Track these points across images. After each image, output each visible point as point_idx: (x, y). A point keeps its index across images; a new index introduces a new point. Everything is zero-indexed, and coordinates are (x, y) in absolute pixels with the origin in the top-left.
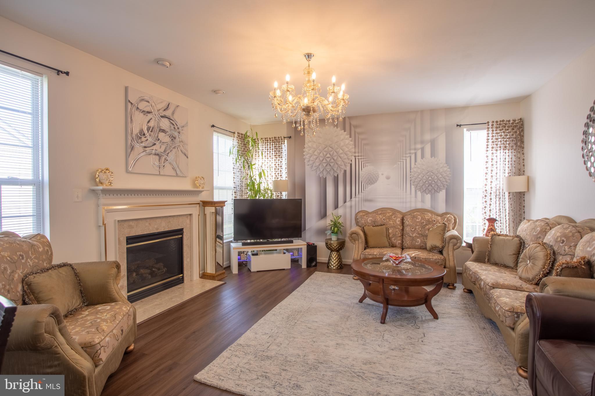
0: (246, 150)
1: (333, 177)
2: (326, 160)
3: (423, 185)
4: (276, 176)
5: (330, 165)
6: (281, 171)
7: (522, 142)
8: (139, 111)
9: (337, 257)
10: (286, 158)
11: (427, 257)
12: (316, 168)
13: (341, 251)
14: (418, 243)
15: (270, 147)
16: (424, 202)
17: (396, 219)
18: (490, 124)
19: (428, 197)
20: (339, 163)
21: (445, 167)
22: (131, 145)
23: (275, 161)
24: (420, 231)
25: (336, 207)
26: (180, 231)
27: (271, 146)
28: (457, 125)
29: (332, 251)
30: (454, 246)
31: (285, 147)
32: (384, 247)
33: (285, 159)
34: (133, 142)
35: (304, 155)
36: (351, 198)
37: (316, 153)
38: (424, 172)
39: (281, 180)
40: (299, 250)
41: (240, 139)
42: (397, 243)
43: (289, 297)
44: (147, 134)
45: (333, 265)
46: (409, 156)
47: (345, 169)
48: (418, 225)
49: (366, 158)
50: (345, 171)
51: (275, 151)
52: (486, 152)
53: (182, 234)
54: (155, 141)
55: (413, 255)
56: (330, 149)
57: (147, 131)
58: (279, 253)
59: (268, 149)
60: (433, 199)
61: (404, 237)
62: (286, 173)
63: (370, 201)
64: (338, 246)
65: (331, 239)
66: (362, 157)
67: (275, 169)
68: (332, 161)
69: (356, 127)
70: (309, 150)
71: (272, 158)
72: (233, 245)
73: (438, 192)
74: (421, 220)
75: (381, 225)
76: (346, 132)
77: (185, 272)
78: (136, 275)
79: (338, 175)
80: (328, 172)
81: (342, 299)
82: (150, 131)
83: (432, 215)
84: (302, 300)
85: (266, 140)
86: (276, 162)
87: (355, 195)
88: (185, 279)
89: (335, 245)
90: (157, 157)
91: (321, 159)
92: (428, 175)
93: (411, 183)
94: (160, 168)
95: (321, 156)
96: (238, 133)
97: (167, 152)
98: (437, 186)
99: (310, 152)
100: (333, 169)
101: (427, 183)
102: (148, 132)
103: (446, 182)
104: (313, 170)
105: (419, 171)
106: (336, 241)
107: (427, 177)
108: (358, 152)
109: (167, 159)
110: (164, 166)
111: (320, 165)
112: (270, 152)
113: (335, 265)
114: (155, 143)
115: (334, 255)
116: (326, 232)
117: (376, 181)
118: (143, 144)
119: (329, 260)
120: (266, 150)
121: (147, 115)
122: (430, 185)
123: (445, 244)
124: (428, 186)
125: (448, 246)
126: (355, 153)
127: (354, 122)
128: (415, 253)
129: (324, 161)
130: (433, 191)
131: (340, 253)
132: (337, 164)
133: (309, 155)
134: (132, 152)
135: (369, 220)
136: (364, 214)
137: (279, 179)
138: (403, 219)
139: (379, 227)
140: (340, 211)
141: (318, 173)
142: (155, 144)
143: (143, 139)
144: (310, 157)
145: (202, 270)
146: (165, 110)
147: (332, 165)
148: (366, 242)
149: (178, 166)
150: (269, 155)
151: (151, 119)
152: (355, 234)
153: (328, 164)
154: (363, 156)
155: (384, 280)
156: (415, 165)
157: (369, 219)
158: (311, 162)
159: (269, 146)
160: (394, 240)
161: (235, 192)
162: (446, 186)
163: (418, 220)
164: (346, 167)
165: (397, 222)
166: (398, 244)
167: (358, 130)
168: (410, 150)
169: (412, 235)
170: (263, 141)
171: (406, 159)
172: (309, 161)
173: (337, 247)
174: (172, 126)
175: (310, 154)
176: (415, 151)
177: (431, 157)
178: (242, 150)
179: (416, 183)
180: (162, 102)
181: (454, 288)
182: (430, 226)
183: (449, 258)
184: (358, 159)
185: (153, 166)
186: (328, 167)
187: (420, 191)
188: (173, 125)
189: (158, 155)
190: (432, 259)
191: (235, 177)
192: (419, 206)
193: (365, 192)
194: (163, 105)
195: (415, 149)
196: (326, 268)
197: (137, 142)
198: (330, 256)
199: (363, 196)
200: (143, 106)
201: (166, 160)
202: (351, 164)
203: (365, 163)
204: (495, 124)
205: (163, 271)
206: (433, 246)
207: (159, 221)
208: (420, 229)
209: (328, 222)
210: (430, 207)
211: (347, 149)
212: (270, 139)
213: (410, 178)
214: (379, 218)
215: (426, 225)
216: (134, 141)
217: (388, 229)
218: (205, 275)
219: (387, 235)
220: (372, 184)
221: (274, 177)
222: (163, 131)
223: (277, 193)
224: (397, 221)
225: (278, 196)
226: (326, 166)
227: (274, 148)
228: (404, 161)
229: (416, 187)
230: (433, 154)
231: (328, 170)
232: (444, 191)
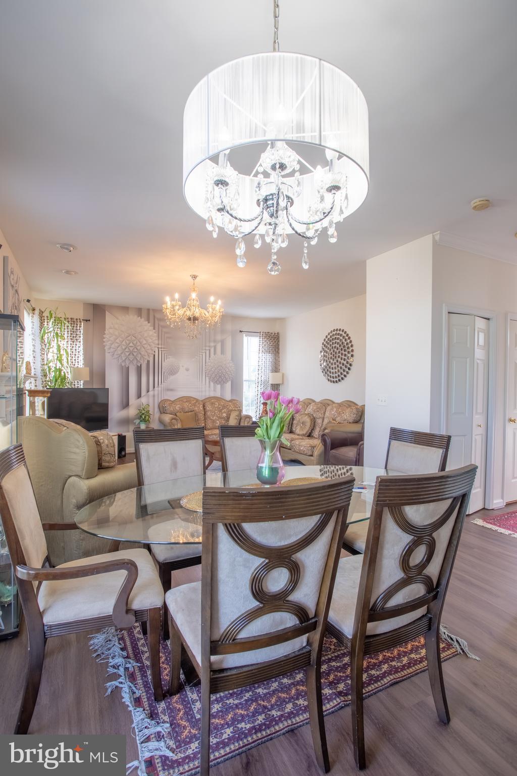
1: (136, 366)
2: (129, 349)
3: (215, 377)
4: (72, 362)
5: (133, 355)
6: (78, 357)
7: (278, 349)
8: (11, 285)
12: (118, 356)
14: (217, 424)
16: (215, 392)
17: (200, 406)
18: (261, 334)
19: (219, 386)
20: (143, 353)
21: (231, 363)
24: (219, 414)
25: (139, 396)
27: (66, 328)
28: (240, 331)
31: (82, 331)
33: (82, 344)
35: (104, 342)
36: (154, 387)
37: (118, 341)
38: (216, 367)
39: (78, 367)
41: (40, 315)
46: (204, 352)
47: (149, 359)
48: (216, 410)
49: (168, 350)
50: (148, 362)
51: (71, 334)
52: (258, 354)
56: (133, 338)
60: (222, 388)
61: (206, 420)
62: (83, 359)
63: (172, 390)
65: (139, 428)
66: (165, 350)
67: (71, 354)
68: (136, 350)
69: (158, 320)
70: (110, 337)
73: (226, 383)
74: (218, 406)
76: (149, 324)
79: (141, 365)
80: (131, 362)
83: (225, 402)
86: (73, 347)
87: (158, 385)
91: (124, 347)
92: (218, 369)
93: (206, 375)
95: (123, 345)
98: (225, 379)
99: (112, 339)
100: (136, 359)
101: (218, 375)
103: (232, 375)
104: (114, 359)
105: (212, 365)
108: (162, 345)
111: (122, 353)
116: (133, 422)
117: (177, 373)
121: (12, 290)
124: (219, 378)
126: (158, 344)
127: (157, 315)
129: (127, 350)
130: (222, 382)
132: (140, 353)
133: (110, 342)
136: (168, 403)
137: (76, 366)
138: (204, 406)
139: (189, 413)
140: (143, 400)
141: (120, 362)
146: (16, 283)
147: (135, 354)
151: (13, 294)
153: (131, 353)
154: (166, 348)
156: (209, 360)
158: (112, 350)
159: (63, 327)
162: (231, 378)
163: (216, 405)
165: (201, 408)
168: (206, 346)
172: (110, 348)
175: (112, 341)
177: (221, 354)
179: (209, 375)
180: (16, 274)
184: (161, 351)
186: (131, 356)
187: (213, 382)
188: (18, 300)
192: (212, 394)
193: (167, 382)
194: (16, 277)
195: (209, 347)
199: (165, 386)
200: (12, 279)
202: (154, 355)
203: (168, 355)
204: (264, 334)
209: (132, 411)
210: (220, 395)
211: (150, 340)
212: (65, 319)
213: (205, 370)
214: (187, 406)
217: (197, 414)
219: (196, 419)
220: (174, 374)
221: (69, 364)
226: (129, 355)
228: (201, 356)
229: (210, 379)
230: (223, 352)
231: (131, 360)
232: (230, 382)
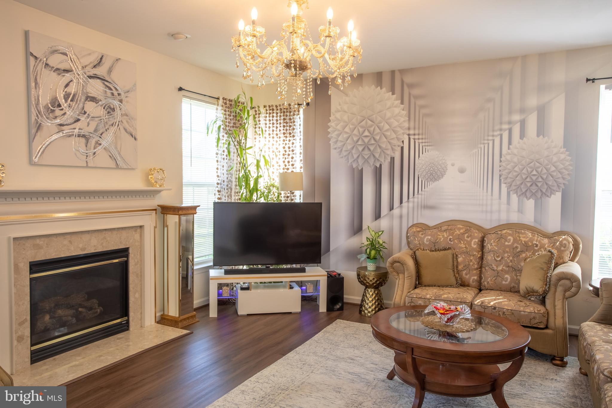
0: (238, 125)
1: (373, 168)
2: (363, 141)
3: (522, 184)
4: (286, 165)
5: (369, 149)
6: (292, 158)
8: (50, 69)
9: (375, 297)
10: (302, 137)
11: (514, 308)
12: (347, 152)
13: (381, 288)
14: (506, 281)
15: (277, 120)
16: (522, 213)
17: (471, 240)
19: (530, 204)
20: (384, 146)
21: (562, 153)
22: (37, 123)
23: (284, 143)
24: (511, 261)
25: (378, 216)
26: (124, 252)
27: (279, 118)
28: (588, 80)
29: (367, 287)
30: (565, 291)
31: (299, 120)
32: (447, 286)
33: (300, 139)
34: (40, 118)
35: (329, 133)
36: (401, 202)
37: (347, 130)
38: (523, 162)
39: (292, 171)
40: (316, 284)
41: (228, 108)
42: (471, 280)
43: (280, 361)
44: (64, 105)
45: (367, 310)
46: (498, 135)
47: (393, 155)
48: (507, 252)
49: (426, 137)
50: (393, 159)
51: (284, 126)
53: (127, 256)
54: (79, 115)
55: (492, 303)
56: (370, 123)
57: (63, 101)
58: (284, 287)
59: (273, 124)
60: (539, 207)
61: (483, 270)
62: (301, 160)
63: (431, 208)
64: (376, 280)
65: (366, 268)
66: (420, 137)
67: (284, 155)
68: (373, 142)
69: (411, 86)
70: (337, 125)
71: (280, 137)
72: (213, 273)
73: (548, 196)
74: (513, 243)
75: (445, 249)
76: (394, 96)
77: (131, 314)
78: (49, 319)
79: (381, 165)
80: (366, 161)
81: (363, 371)
82: (70, 99)
83: (534, 236)
84: (298, 367)
85: (271, 108)
86: (286, 144)
87: (408, 198)
88: (132, 324)
89: (371, 278)
90: (83, 140)
91: (355, 139)
92: (530, 167)
93: (500, 180)
94: (87, 156)
95: (355, 135)
96: (224, 99)
97: (101, 132)
98: (546, 186)
99: (339, 127)
100: (374, 156)
101: (528, 180)
102: (66, 101)
103: (564, 178)
104: (342, 157)
105: (515, 160)
106: (373, 271)
107: (529, 170)
108: (415, 129)
109: (99, 142)
110: (94, 153)
111: (353, 148)
112: (277, 127)
113: (370, 310)
114: (79, 117)
115: (371, 292)
116: (359, 256)
117: (442, 176)
118: (58, 121)
119: (363, 301)
120: (271, 125)
121: (63, 76)
122: (534, 183)
123: (549, 288)
124: (531, 185)
125: (555, 291)
126: (409, 129)
127: (408, 79)
128: (495, 300)
129: (360, 142)
130: (540, 194)
131: (379, 291)
132: (380, 147)
133: (336, 133)
134: (39, 133)
135: (425, 239)
136: (418, 229)
137: (290, 171)
138: (482, 241)
139: (441, 252)
140: (384, 223)
141: (350, 162)
142: (78, 120)
143: (58, 112)
144: (339, 135)
145: (160, 311)
146: (95, 67)
147: (372, 148)
148: (419, 276)
149: (119, 154)
150: (275, 132)
151: (71, 81)
152: (398, 262)
153: (366, 147)
154: (422, 134)
155: (414, 349)
156: (509, 149)
157: (427, 239)
158: (339, 144)
159: (275, 118)
160: (466, 274)
161: (219, 191)
162: (562, 186)
163: (509, 242)
164: (394, 153)
165: (472, 245)
166: (473, 282)
167: (416, 92)
168: (501, 123)
169: (497, 267)
170: (267, 110)
171: (493, 140)
172: (336, 142)
173: (374, 281)
174: (108, 91)
175: (339, 130)
176: (510, 126)
177: (538, 136)
178: (232, 125)
179: (509, 180)
180: (90, 54)
181: (563, 365)
182: (528, 254)
183: (555, 313)
184: (414, 139)
185: (75, 154)
186: (366, 152)
187: (517, 193)
188: (111, 89)
189: (84, 136)
190: (522, 313)
191: (219, 167)
192: (514, 218)
193: (423, 193)
194: (93, 58)
195: (510, 123)
196: (357, 314)
197: (48, 118)
198: (363, 295)
199: (420, 200)
200: (55, 61)
201: (98, 144)
202: (402, 148)
203: (425, 146)
205: (97, 312)
206: (529, 289)
207: (86, 237)
208: (511, 258)
209: (363, 240)
210: (533, 220)
211: (396, 124)
212: (276, 106)
213: (500, 171)
214: (443, 237)
215: (522, 251)
216: (42, 116)
217: (457, 256)
218: (165, 319)
219: (453, 265)
220: (436, 180)
221: (282, 167)
222: (93, 99)
223: (287, 192)
224: (472, 243)
225: (288, 197)
226: (363, 150)
227: (282, 121)
228: (491, 143)
229: (509, 187)
230: (541, 131)
231: (366, 157)
232: (559, 195)
